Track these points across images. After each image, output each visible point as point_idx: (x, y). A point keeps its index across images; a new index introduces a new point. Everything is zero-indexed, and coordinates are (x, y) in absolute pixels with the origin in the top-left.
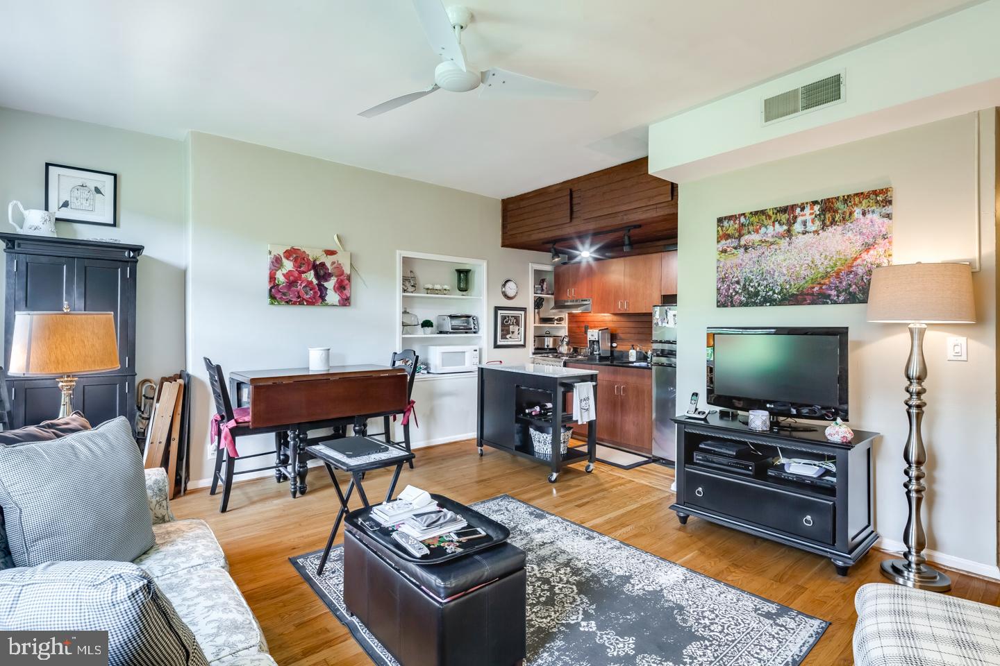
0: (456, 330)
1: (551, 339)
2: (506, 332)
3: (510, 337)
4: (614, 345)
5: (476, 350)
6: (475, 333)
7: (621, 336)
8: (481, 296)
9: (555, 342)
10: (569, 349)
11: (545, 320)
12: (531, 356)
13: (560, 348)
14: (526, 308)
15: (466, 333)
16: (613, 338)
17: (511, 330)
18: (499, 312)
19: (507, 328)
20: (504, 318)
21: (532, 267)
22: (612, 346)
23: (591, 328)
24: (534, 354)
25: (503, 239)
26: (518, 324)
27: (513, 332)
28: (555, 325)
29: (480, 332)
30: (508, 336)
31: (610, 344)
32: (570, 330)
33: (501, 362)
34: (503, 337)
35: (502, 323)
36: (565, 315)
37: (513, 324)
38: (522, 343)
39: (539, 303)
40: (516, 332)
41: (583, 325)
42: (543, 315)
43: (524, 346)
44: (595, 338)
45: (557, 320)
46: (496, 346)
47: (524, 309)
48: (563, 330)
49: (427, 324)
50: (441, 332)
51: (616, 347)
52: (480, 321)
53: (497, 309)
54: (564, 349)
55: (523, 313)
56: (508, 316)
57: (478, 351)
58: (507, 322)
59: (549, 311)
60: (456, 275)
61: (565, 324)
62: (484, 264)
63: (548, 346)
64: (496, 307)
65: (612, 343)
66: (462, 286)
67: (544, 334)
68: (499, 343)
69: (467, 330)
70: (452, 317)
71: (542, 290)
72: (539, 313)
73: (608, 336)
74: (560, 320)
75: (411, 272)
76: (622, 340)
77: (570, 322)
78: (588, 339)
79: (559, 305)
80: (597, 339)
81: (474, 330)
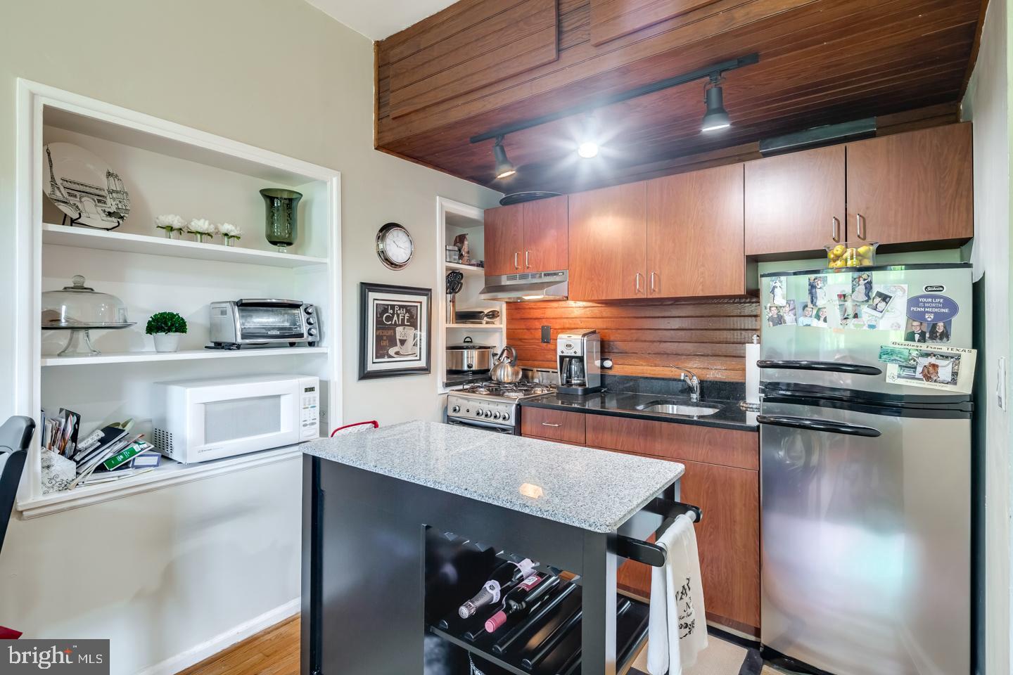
0: (254, 340)
1: (475, 353)
2: (386, 340)
3: (397, 353)
4: (608, 364)
5: (312, 389)
6: (311, 344)
7: (620, 345)
8: (326, 257)
9: (482, 358)
10: (516, 374)
11: (465, 317)
12: (441, 389)
13: (498, 372)
14: (430, 290)
15: (292, 345)
16: (605, 349)
17: (398, 337)
18: (372, 296)
19: (390, 333)
20: (382, 310)
21: (443, 206)
22: (603, 367)
23: (564, 329)
24: (447, 385)
25: (379, 132)
26: (413, 323)
27: (403, 342)
28: (484, 326)
29: (325, 343)
30: (392, 351)
31: (598, 363)
32: (510, 336)
33: (375, 424)
34: (381, 352)
35: (379, 323)
36: (502, 308)
37: (403, 324)
38: (423, 364)
39: (454, 281)
40: (410, 342)
41: (538, 325)
42: (463, 307)
43: (426, 370)
44: (577, 350)
45: (487, 315)
46: (365, 375)
47: (426, 292)
48: (497, 335)
49: (165, 324)
50: (219, 346)
51: (610, 368)
52: (324, 317)
53: (366, 288)
54: (505, 373)
55: (424, 299)
56: (393, 307)
57: (316, 394)
58: (389, 318)
59: (474, 297)
60: (262, 204)
61: (501, 324)
62: (335, 182)
63: (469, 366)
64: (362, 284)
65: (603, 360)
66: (278, 231)
67: (460, 342)
68: (371, 367)
69: (290, 337)
70: (246, 306)
71: (461, 256)
72: (453, 301)
73: (596, 346)
74: (493, 315)
75: (109, 174)
76: (624, 353)
77: (510, 319)
78: (559, 353)
79: (493, 287)
80: (579, 354)
81: (310, 339)
